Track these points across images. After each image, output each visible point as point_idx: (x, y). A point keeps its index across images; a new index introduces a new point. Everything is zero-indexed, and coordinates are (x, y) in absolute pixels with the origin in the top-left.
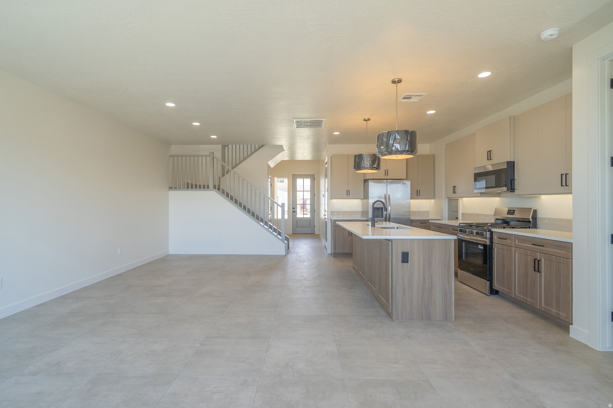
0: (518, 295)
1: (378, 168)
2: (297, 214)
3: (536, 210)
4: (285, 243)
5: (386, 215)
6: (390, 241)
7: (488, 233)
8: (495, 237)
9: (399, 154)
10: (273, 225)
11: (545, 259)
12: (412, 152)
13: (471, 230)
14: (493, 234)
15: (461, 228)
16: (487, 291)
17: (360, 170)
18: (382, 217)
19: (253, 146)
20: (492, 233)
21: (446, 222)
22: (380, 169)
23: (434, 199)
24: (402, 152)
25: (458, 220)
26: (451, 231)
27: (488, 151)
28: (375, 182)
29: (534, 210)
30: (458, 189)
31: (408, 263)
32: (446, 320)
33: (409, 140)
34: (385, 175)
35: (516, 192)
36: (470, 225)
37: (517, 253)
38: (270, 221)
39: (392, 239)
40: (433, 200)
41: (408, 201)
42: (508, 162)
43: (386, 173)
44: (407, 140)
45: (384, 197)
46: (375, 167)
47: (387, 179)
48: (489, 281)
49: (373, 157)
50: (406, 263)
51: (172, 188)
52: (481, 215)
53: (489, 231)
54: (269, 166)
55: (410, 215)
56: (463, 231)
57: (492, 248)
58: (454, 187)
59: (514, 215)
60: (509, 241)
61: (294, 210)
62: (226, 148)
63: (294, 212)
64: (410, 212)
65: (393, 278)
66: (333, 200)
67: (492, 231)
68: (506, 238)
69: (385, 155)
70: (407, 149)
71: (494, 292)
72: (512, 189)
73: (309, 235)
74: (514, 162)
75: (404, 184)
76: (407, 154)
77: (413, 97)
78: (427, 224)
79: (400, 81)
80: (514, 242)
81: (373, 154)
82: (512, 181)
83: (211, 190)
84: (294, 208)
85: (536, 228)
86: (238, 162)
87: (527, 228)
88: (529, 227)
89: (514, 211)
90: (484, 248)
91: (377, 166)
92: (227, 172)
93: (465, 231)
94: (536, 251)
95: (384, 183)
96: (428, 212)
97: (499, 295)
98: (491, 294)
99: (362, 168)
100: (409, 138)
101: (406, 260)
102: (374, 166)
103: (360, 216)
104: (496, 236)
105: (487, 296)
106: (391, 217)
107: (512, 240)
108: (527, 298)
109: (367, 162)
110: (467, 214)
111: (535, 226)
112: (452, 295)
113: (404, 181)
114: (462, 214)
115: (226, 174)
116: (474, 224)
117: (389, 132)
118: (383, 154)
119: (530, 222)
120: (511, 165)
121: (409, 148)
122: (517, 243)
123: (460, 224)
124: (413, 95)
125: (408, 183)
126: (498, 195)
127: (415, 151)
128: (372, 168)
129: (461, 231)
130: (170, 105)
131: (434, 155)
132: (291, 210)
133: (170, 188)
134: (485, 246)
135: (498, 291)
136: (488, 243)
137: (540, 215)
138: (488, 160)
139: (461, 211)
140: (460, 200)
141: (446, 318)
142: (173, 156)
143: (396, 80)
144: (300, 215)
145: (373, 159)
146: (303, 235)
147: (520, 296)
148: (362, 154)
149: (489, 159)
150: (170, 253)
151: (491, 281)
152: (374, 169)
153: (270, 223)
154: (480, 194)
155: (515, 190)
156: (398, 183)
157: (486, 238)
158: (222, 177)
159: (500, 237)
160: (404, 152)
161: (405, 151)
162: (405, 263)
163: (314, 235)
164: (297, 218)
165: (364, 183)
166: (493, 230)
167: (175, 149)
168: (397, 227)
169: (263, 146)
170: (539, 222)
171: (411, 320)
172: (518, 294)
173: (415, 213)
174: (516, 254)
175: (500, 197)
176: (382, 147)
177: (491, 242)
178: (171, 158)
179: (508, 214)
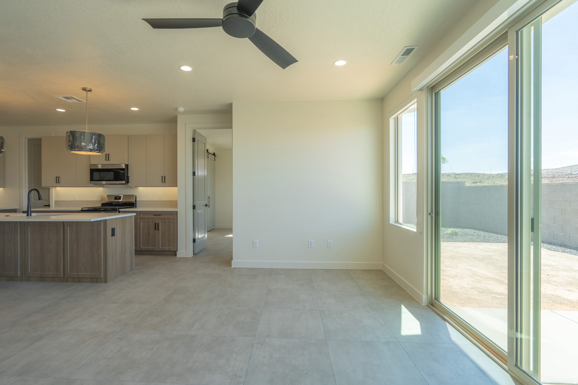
11: (161, 222)
25: (49, 207)
27: (106, 154)
29: (135, 196)
42: (125, 165)
50: (114, 236)
58: (58, 178)
72: (126, 182)
74: (128, 165)
80: (139, 216)
82: (127, 177)
88: (134, 207)
89: (120, 197)
94: (156, 218)
108: (149, 247)
110: (62, 201)
114: (55, 201)
119: (134, 203)
122: (141, 216)
139: (53, 199)
140: (54, 188)
141: (131, 269)
149: (107, 159)
155: (129, 183)
172: (142, 247)
175: (103, 187)
179: (115, 199)
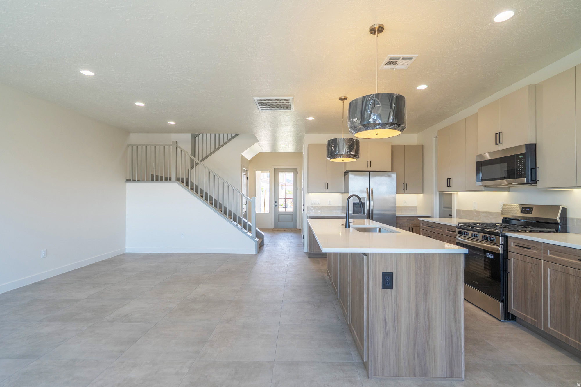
0: (552, 329)
1: (356, 156)
2: (278, 207)
3: (566, 208)
4: (255, 241)
5: (369, 211)
6: (366, 256)
7: (501, 239)
8: (512, 245)
9: (379, 128)
10: (248, 221)
12: (399, 125)
13: (474, 232)
14: (508, 239)
15: (461, 230)
16: (501, 315)
17: (335, 158)
18: (364, 213)
19: (225, 135)
20: (506, 238)
21: (436, 220)
22: (359, 157)
23: (423, 193)
24: (383, 126)
25: (452, 218)
26: (447, 231)
27: (496, 134)
28: (356, 175)
29: (563, 208)
30: (453, 182)
31: (392, 289)
32: (451, 377)
33: (394, 108)
34: (367, 166)
35: (539, 184)
36: (471, 227)
37: (549, 269)
38: (245, 216)
39: (368, 253)
40: (421, 195)
41: (394, 195)
42: (527, 145)
43: (369, 164)
44: (391, 108)
45: (366, 191)
46: (352, 155)
47: (369, 171)
48: (502, 301)
49: (350, 143)
50: (390, 290)
51: (130, 180)
52: (483, 212)
53: (502, 236)
54: (242, 158)
55: (395, 211)
56: (463, 233)
57: (507, 258)
58: (449, 180)
59: (531, 213)
60: (536, 252)
61: (276, 204)
62: (196, 138)
63: (276, 206)
64: (395, 208)
65: (369, 314)
66: (310, 194)
67: (507, 236)
68: (530, 247)
69: (359, 130)
70: (391, 121)
71: (508, 317)
72: (533, 180)
73: (291, 230)
74: (535, 145)
75: (389, 176)
76: (390, 129)
77: (400, 61)
78: (415, 221)
79: (381, 29)
80: (543, 253)
81: (350, 139)
82: (532, 169)
83: (174, 183)
84: (276, 202)
85: (566, 232)
86: (209, 153)
87: (554, 232)
88: (557, 231)
89: (532, 208)
90: (494, 257)
91: (355, 153)
92: (197, 164)
93: (466, 233)
95: (366, 175)
96: (416, 207)
97: (516, 320)
98: (505, 320)
99: (336, 155)
100: (394, 105)
101: (389, 284)
102: (351, 153)
103: (340, 211)
104: (512, 243)
105: (500, 322)
106: (374, 212)
107: (541, 250)
108: (569, 336)
109: (344, 149)
110: (463, 211)
111: (565, 230)
112: (461, 340)
113: (389, 173)
114: (457, 210)
115: (196, 166)
116: (478, 224)
117: (364, 97)
118: (356, 130)
119: (558, 224)
120: (532, 149)
121: (393, 119)
122: (549, 254)
123: (458, 224)
124: (399, 58)
125: (394, 176)
126: (506, 188)
127: (403, 124)
128: (349, 155)
129: (460, 233)
130: (88, 73)
131: (423, 146)
132: (273, 204)
133: (127, 180)
134: (496, 255)
135: (516, 317)
136: (501, 252)
137: (570, 215)
138: (496, 144)
139: (455, 208)
140: (455, 194)
141: (452, 375)
142: (132, 146)
143: (377, 27)
144: (281, 209)
145: (350, 145)
146: (284, 229)
147: (555, 330)
148: (337, 139)
149: (498, 142)
150: (127, 251)
151: (505, 302)
152: (351, 156)
153: (244, 219)
154: (483, 188)
155: (537, 181)
156: (381, 176)
157: (498, 244)
158: (191, 169)
159: (520, 245)
160: (387, 126)
161: (387, 123)
162: (387, 290)
163: (296, 230)
164: (278, 212)
165: (344, 175)
166: (508, 234)
167: (135, 138)
168: (380, 227)
169: (237, 135)
170: (570, 224)
171: (397, 376)
172: (551, 326)
173: (402, 208)
174: (548, 271)
175: (509, 191)
176: (355, 120)
177: (505, 250)
178: (130, 148)
179: (521, 213)
